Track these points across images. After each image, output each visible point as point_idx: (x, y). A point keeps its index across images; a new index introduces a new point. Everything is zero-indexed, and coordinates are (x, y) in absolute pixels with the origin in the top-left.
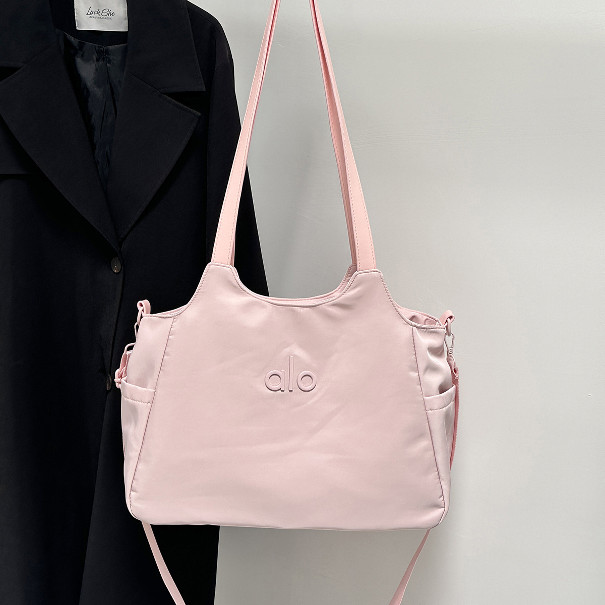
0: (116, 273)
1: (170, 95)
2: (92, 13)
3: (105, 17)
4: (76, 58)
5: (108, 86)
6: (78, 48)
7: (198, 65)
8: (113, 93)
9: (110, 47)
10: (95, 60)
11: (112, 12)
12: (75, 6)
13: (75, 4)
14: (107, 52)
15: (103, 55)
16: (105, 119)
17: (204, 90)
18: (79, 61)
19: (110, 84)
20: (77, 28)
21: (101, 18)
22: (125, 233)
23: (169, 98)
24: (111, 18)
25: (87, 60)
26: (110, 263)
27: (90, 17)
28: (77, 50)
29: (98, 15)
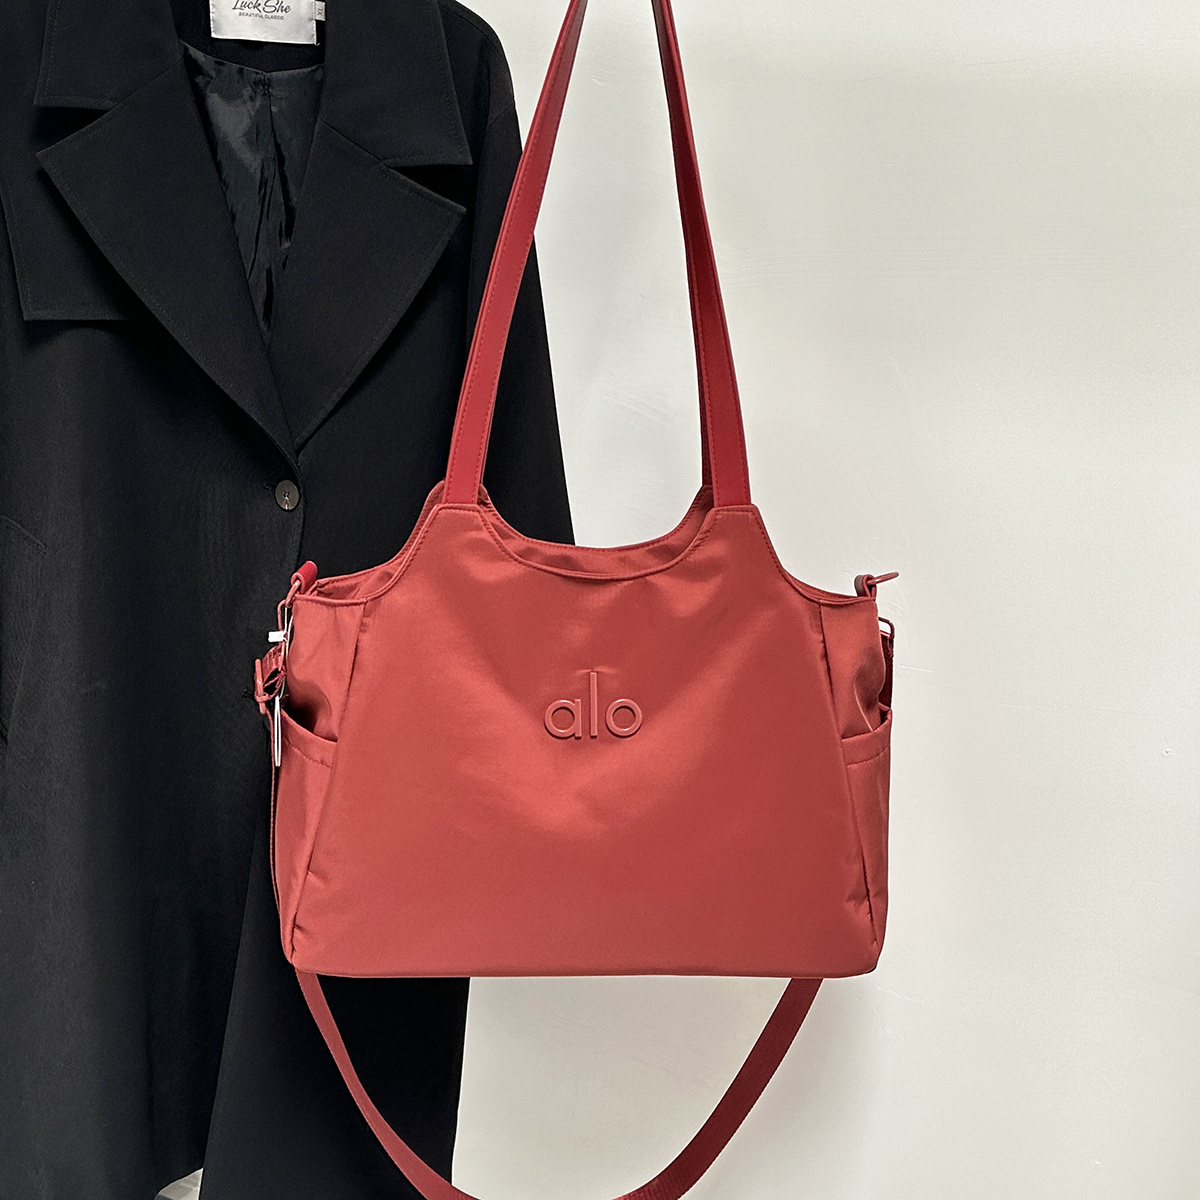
0: (288, 511)
2: (244, 5)
3: (270, 15)
4: (208, 92)
5: (271, 148)
6: (212, 73)
9: (277, 74)
10: (246, 97)
11: (283, 6)
14: (267, 84)
15: (262, 89)
17: (471, 163)
18: (214, 101)
20: (213, 35)
21: (261, 17)
22: (305, 434)
23: (403, 177)
24: (282, 18)
25: (229, 97)
26: (275, 487)
27: (240, 14)
28: (212, 78)
29: (256, 11)
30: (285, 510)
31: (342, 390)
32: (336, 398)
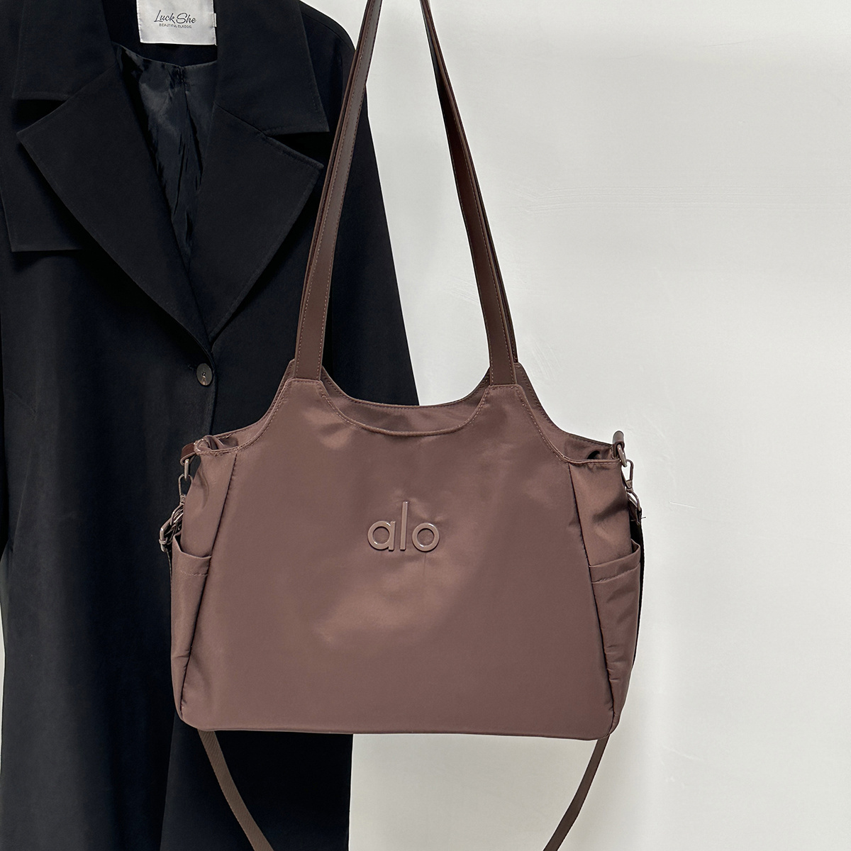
0: (205, 386)
1: (279, 138)
2: (163, 18)
3: (181, 25)
4: (140, 83)
5: (188, 121)
6: (143, 68)
7: (318, 95)
8: (195, 132)
9: (189, 68)
10: (168, 85)
11: (191, 17)
12: (138, 9)
13: (138, 6)
14: (184, 73)
15: (178, 78)
16: (184, 168)
17: (328, 130)
18: (144, 87)
19: (191, 120)
20: (142, 41)
21: (175, 26)
22: (217, 330)
23: (278, 143)
24: (190, 27)
25: (156, 87)
26: (195, 371)
27: (160, 25)
28: (142, 71)
29: (171, 22)
30: (203, 385)
31: (241, 298)
32: (236, 304)
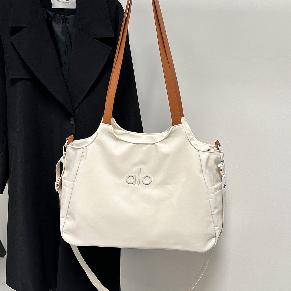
0: (72, 125)
1: (97, 39)
4: (52, 22)
5: (68, 35)
6: (53, 17)
7: (111, 24)
8: (70, 39)
9: (68, 16)
10: (61, 23)
14: (67, 19)
15: (65, 20)
16: (67, 51)
17: (114, 36)
18: (54, 23)
20: (53, 8)
21: (64, 2)
22: (76, 106)
23: (97, 41)
24: (68, 2)
25: (57, 23)
26: (69, 120)
27: (59, 2)
28: (53, 18)
29: (62, 1)
30: (71, 124)
31: (84, 95)
32: (83, 97)
